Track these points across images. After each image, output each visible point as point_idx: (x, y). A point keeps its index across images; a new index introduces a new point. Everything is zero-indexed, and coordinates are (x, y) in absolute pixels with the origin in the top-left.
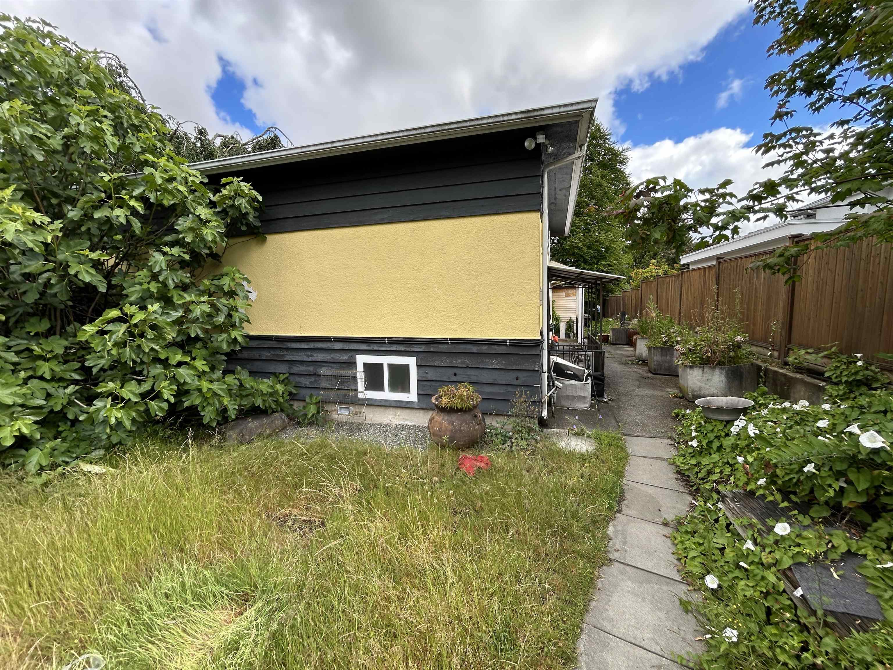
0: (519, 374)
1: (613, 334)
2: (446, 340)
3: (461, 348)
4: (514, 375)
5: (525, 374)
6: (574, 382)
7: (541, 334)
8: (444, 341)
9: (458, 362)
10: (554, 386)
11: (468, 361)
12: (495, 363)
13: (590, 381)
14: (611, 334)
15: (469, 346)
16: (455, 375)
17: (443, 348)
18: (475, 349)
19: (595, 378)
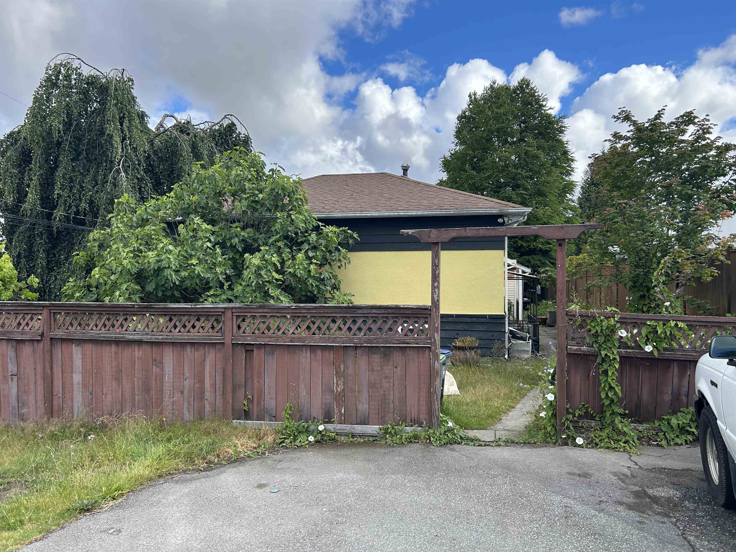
0: (493, 333)
1: (550, 317)
2: (453, 315)
3: (461, 320)
4: (491, 334)
5: (497, 333)
6: (521, 342)
7: (505, 312)
8: (451, 316)
9: (459, 327)
10: (510, 342)
11: (465, 327)
12: (481, 328)
13: (530, 341)
14: (548, 316)
15: (466, 319)
16: (458, 334)
17: (451, 319)
18: (469, 320)
19: (533, 341)
